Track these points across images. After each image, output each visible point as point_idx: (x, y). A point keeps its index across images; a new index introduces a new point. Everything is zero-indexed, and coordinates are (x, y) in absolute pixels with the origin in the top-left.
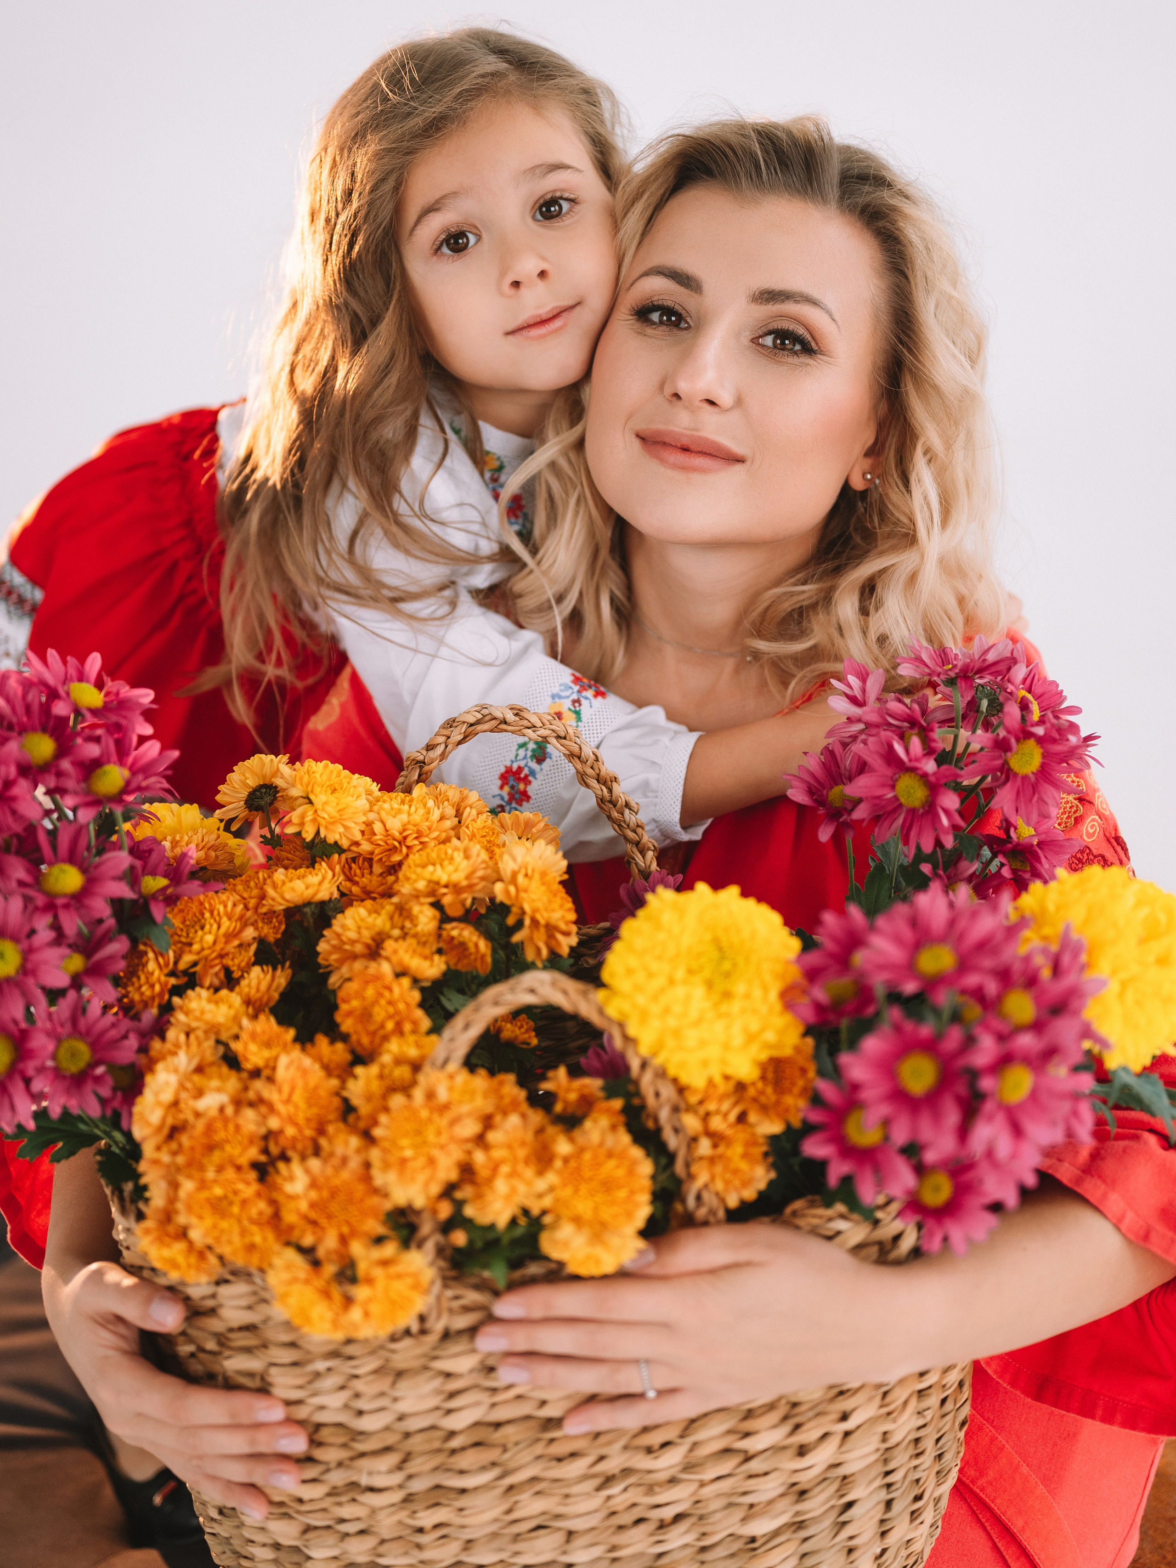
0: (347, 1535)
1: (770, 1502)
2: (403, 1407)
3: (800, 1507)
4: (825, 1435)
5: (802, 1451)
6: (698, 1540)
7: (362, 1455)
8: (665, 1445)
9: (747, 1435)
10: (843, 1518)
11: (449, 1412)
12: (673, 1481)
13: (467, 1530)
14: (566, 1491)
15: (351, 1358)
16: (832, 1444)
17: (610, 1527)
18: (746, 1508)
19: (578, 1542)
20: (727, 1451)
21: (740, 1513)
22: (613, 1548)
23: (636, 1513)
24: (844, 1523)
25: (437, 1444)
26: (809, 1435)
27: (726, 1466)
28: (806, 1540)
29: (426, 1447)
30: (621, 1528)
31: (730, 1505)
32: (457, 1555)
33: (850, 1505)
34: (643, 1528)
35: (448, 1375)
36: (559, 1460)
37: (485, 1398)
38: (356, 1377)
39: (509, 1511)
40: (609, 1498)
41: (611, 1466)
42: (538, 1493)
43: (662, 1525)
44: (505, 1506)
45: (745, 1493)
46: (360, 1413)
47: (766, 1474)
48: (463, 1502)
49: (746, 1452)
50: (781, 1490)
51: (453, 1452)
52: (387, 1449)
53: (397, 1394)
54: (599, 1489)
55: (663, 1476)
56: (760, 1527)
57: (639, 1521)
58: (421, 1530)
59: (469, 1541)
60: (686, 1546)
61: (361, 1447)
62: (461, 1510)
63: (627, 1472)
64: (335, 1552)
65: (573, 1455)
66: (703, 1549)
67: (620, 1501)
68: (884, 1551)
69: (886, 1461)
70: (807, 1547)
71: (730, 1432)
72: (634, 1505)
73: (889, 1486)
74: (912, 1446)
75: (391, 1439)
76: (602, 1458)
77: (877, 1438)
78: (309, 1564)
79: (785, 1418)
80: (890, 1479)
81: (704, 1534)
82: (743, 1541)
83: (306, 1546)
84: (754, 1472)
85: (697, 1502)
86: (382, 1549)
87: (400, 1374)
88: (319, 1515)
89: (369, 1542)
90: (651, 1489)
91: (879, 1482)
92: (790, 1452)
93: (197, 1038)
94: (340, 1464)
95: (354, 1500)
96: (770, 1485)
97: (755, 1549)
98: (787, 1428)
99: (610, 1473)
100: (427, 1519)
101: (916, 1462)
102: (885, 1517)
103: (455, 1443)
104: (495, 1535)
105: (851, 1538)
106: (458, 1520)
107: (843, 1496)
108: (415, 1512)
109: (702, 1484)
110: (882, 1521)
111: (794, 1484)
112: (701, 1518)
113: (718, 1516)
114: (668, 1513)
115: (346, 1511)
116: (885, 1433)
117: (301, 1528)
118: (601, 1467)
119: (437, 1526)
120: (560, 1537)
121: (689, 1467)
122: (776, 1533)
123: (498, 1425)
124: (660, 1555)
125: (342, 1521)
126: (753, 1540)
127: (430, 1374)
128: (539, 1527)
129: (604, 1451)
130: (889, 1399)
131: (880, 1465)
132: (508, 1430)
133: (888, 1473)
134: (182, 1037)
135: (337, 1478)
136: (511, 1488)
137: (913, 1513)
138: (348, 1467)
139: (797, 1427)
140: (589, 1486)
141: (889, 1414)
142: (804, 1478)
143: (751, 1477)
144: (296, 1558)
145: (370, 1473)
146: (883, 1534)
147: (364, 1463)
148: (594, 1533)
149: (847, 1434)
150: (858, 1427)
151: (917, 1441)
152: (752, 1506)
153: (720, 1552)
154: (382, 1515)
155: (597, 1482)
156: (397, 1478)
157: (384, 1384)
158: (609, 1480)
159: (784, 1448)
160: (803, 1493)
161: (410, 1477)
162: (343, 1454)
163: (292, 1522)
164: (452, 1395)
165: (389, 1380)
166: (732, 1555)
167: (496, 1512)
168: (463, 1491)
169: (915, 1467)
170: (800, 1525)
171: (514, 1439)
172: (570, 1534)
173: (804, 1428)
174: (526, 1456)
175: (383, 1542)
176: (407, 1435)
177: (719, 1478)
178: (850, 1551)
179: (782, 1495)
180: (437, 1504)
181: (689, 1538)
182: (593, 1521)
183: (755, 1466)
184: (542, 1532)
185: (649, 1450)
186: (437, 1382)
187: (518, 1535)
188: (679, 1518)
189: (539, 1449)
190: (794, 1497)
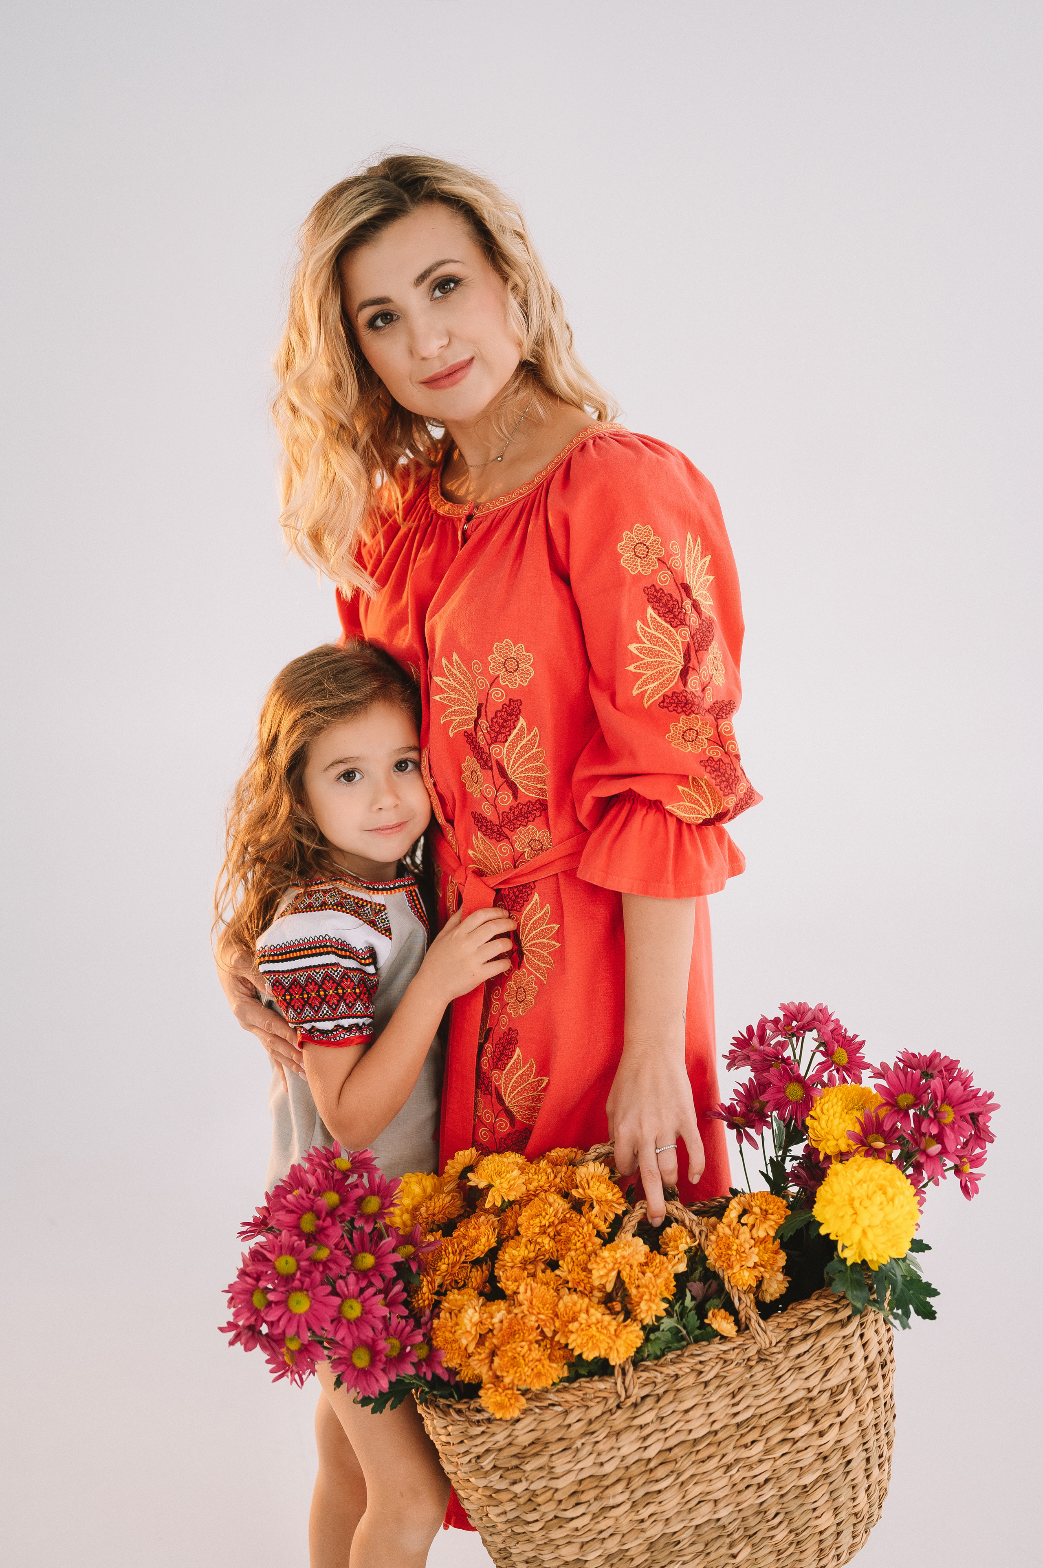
0: (604, 1539)
1: (811, 1465)
2: (624, 1451)
3: (825, 1465)
4: (831, 1425)
5: (821, 1434)
6: (778, 1491)
7: (607, 1487)
8: (753, 1442)
9: (793, 1430)
10: (847, 1469)
11: (646, 1448)
12: (761, 1461)
13: (666, 1513)
14: (709, 1478)
15: (593, 1433)
16: (836, 1428)
17: (734, 1493)
18: (799, 1469)
19: (721, 1504)
20: (784, 1440)
21: (797, 1473)
22: (738, 1504)
23: (746, 1483)
24: (848, 1472)
25: (643, 1469)
26: (823, 1425)
27: (786, 1448)
28: (831, 1483)
29: (639, 1471)
30: (739, 1492)
31: (790, 1470)
32: (662, 1530)
33: (849, 1462)
34: (750, 1489)
35: (641, 1427)
36: (703, 1462)
37: (662, 1435)
38: (597, 1442)
39: (684, 1497)
40: (731, 1477)
41: (728, 1459)
42: (695, 1483)
43: (760, 1486)
44: (681, 1495)
45: (797, 1462)
46: (602, 1464)
47: (806, 1449)
48: (661, 1497)
49: (794, 1439)
50: (814, 1457)
51: (651, 1470)
52: (619, 1480)
53: (619, 1445)
54: (725, 1473)
55: (755, 1459)
56: (808, 1479)
57: (748, 1487)
58: (642, 1521)
59: (667, 1519)
60: (773, 1496)
61: (606, 1483)
62: (660, 1503)
63: (737, 1460)
64: (599, 1552)
65: (709, 1457)
66: (782, 1496)
67: (737, 1478)
68: (869, 1486)
69: (863, 1437)
70: (833, 1487)
71: (783, 1430)
72: (744, 1478)
73: (866, 1450)
74: (874, 1428)
75: (620, 1473)
76: (724, 1456)
77: (857, 1425)
78: (587, 1565)
79: (810, 1418)
80: (866, 1446)
81: (781, 1488)
82: (801, 1488)
83: (583, 1556)
84: (799, 1449)
85: (775, 1470)
86: (624, 1540)
87: (618, 1434)
88: (588, 1534)
89: (617, 1538)
90: (751, 1468)
91: (861, 1448)
92: (816, 1436)
93: (455, 1314)
94: (596, 1499)
95: (605, 1518)
96: (809, 1455)
97: (807, 1492)
98: (811, 1424)
99: (729, 1463)
100: (645, 1513)
101: (878, 1437)
102: (867, 1467)
103: (652, 1465)
104: (679, 1512)
105: (853, 1480)
106: (660, 1509)
107: (845, 1457)
108: (638, 1511)
109: (775, 1460)
110: (866, 1470)
111: (820, 1453)
112: (778, 1478)
113: (787, 1475)
114: (761, 1479)
115: (603, 1525)
116: (860, 1422)
117: (579, 1546)
118: (724, 1461)
119: (650, 1516)
120: (711, 1504)
121: (767, 1452)
122: (816, 1481)
123: (670, 1449)
124: (761, 1504)
125: (601, 1532)
126: (805, 1486)
127: (633, 1429)
128: (700, 1502)
129: (724, 1452)
130: (859, 1403)
131: (861, 1438)
132: (676, 1451)
133: (864, 1444)
134: (448, 1315)
135: (596, 1507)
136: (682, 1483)
137: (879, 1465)
138: (601, 1498)
139: (817, 1422)
140: (720, 1472)
141: (861, 1411)
142: (824, 1449)
143: (798, 1452)
144: (579, 1565)
145: (614, 1496)
146: (868, 1477)
147: (609, 1492)
148: (728, 1497)
149: (842, 1423)
150: (847, 1419)
151: (876, 1425)
152: (801, 1468)
153: (791, 1496)
154: (621, 1520)
155: (724, 1469)
156: (626, 1495)
157: (612, 1442)
158: (729, 1467)
159: (812, 1434)
160: (825, 1458)
161: (632, 1492)
162: (597, 1492)
163: (574, 1545)
164: (645, 1439)
165: (614, 1438)
166: (796, 1497)
167: (677, 1499)
168: (659, 1492)
169: (877, 1440)
170: (827, 1476)
171: (680, 1454)
172: (716, 1501)
173: (821, 1422)
174: (688, 1463)
175: (623, 1536)
176: (627, 1468)
177: (783, 1455)
178: (853, 1487)
179: (816, 1460)
180: (648, 1504)
181: (773, 1492)
182: (726, 1491)
183: (800, 1445)
184: (702, 1504)
185: (746, 1446)
186: (638, 1433)
187: (690, 1509)
188: (767, 1481)
189: (693, 1457)
190: (822, 1461)
